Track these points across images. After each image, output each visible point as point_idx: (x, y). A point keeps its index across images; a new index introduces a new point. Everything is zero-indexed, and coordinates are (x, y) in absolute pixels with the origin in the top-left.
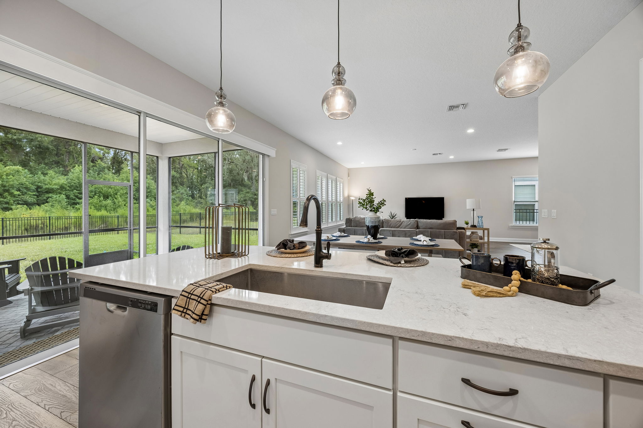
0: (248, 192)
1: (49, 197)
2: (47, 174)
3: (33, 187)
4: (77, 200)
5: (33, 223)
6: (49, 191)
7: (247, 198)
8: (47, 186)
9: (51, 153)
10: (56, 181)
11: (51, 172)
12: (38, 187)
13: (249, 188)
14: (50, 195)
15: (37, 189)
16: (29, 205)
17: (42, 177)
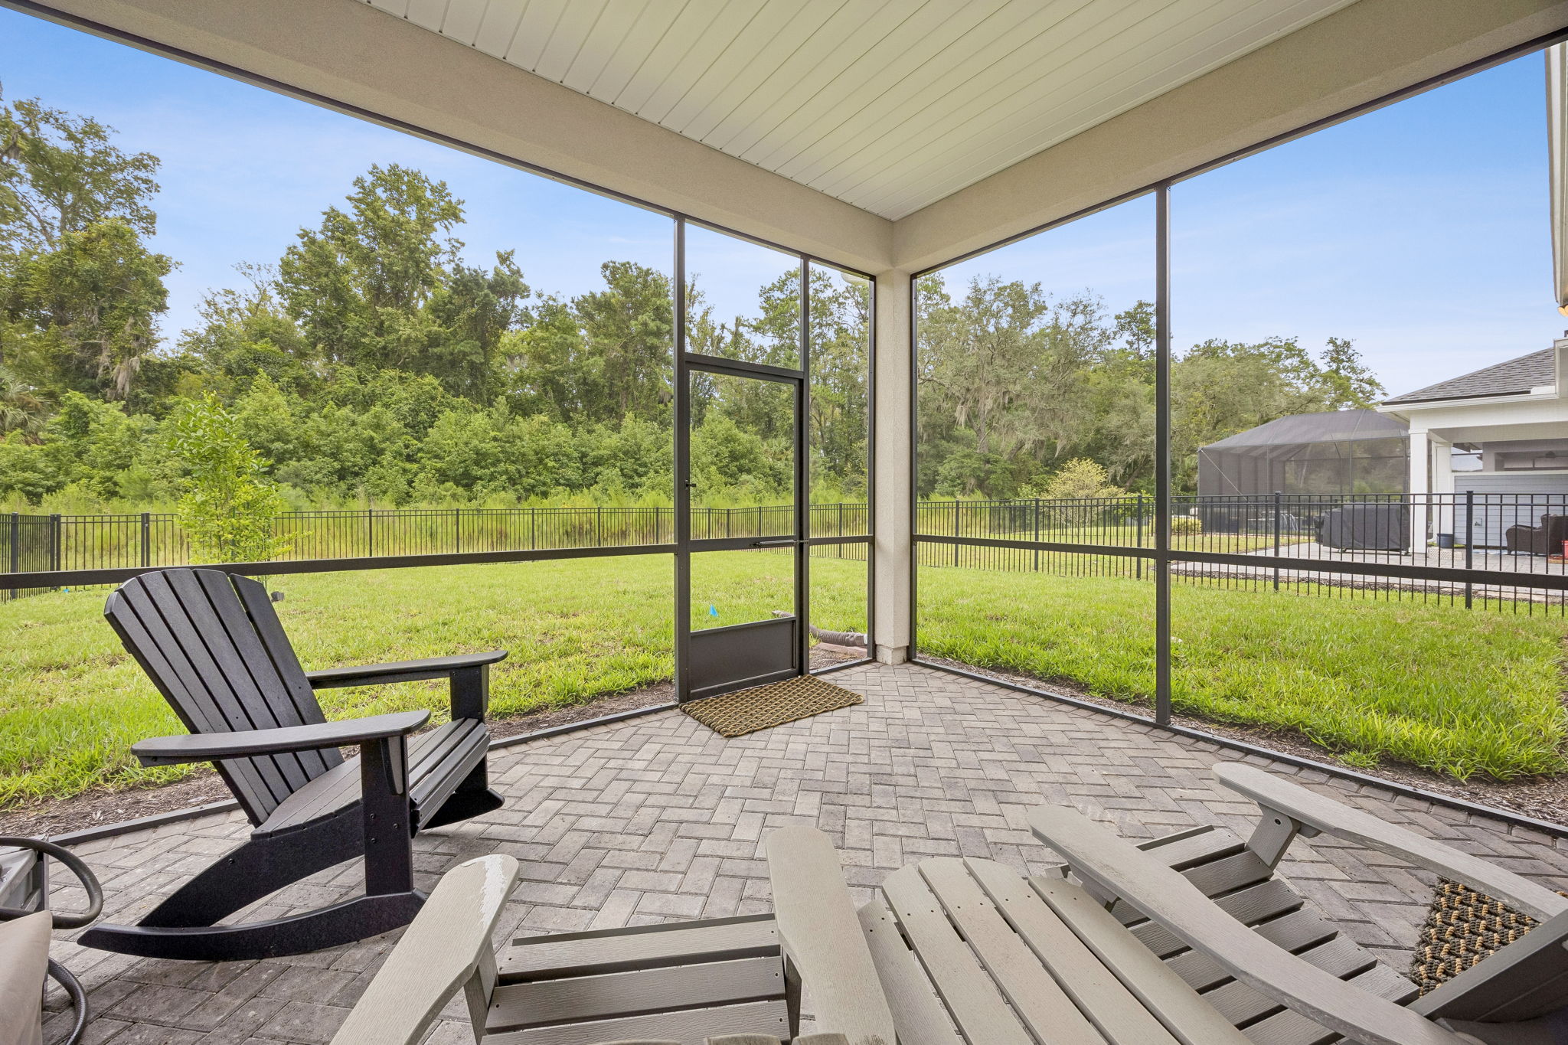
0: (968, 456)
1: (597, 474)
2: (594, 431)
3: (576, 455)
4: (636, 478)
5: (575, 519)
6: (598, 462)
7: (967, 471)
8: (594, 453)
9: (600, 394)
10: (607, 441)
11: (599, 427)
12: (584, 455)
13: (969, 446)
14: (599, 469)
15: (581, 459)
16: (573, 486)
17: (586, 436)
